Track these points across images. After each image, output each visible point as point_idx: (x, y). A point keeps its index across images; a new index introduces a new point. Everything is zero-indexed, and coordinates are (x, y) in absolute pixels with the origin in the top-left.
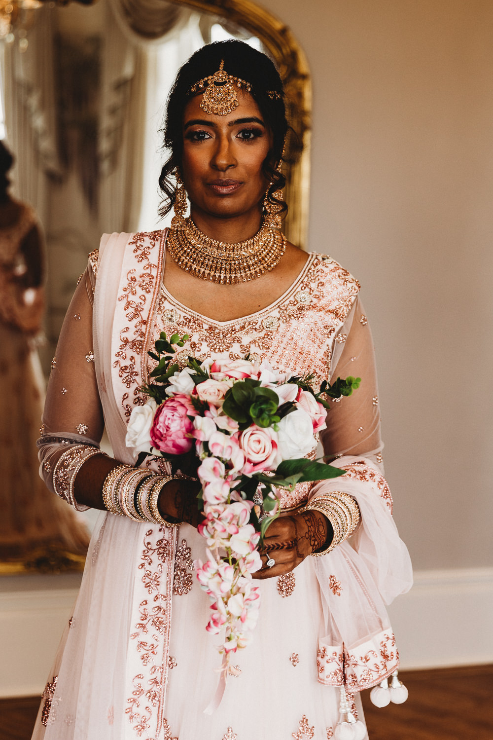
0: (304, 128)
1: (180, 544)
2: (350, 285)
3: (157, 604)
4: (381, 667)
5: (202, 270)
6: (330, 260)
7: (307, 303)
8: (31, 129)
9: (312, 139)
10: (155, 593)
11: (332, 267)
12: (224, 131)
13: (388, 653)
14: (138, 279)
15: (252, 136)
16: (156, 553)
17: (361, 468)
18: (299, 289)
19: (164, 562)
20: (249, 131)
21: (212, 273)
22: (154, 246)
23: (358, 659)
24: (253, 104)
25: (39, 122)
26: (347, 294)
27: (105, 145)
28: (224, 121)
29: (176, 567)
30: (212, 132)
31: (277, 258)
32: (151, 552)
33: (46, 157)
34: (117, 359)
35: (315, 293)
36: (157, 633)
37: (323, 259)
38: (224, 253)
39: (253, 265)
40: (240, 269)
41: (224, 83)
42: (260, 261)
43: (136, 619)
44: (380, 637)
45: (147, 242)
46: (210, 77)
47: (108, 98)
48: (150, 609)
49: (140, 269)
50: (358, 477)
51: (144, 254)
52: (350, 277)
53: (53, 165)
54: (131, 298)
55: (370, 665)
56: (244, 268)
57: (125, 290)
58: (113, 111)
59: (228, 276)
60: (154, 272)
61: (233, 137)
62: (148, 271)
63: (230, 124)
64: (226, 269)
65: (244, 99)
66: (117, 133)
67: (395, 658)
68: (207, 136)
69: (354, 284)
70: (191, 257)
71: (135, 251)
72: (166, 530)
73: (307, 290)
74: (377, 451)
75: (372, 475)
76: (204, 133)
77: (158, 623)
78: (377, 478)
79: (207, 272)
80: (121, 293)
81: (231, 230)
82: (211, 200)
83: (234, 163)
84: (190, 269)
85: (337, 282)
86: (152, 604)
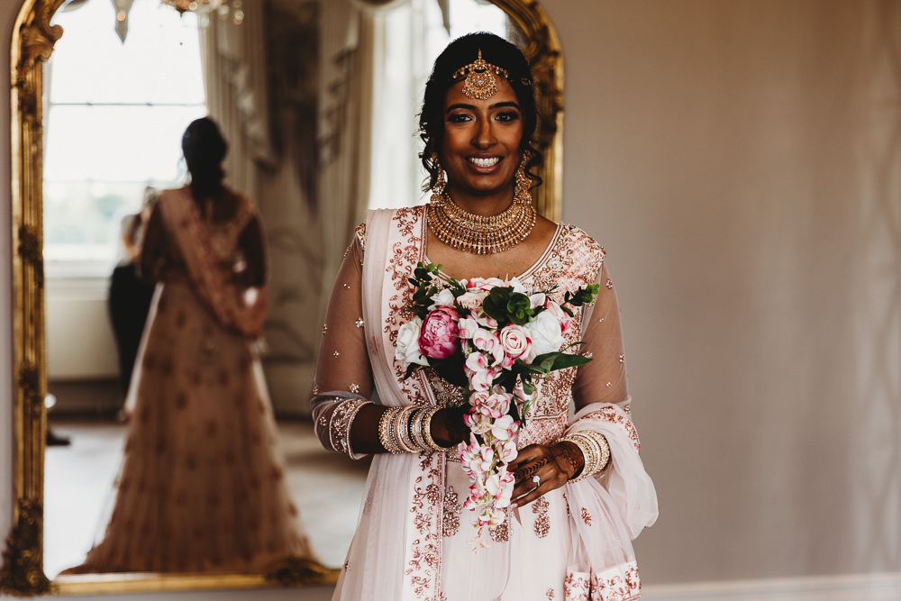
0: (557, 108)
1: (448, 491)
2: (596, 252)
3: (429, 542)
4: (625, 592)
5: (461, 242)
6: (577, 229)
7: (559, 269)
8: (237, 109)
9: (564, 119)
10: (426, 533)
11: (579, 235)
12: (485, 114)
13: (632, 582)
14: (403, 251)
15: (509, 118)
16: (426, 497)
17: (610, 412)
18: (550, 257)
19: (434, 505)
20: (506, 114)
21: (470, 245)
22: (416, 221)
23: (605, 582)
24: (511, 90)
25: (247, 102)
26: (594, 260)
27: (325, 129)
28: (484, 105)
29: (445, 510)
30: (473, 115)
31: (528, 229)
32: (421, 497)
33: (256, 142)
34: (388, 324)
35: (565, 260)
36: (429, 568)
37: (571, 229)
38: (480, 226)
39: (507, 236)
40: (495, 240)
41: (484, 70)
42: (513, 232)
43: (410, 556)
44: (626, 567)
45: (410, 217)
46: (470, 65)
47: (329, 74)
48: (422, 548)
49: (404, 242)
50: (607, 419)
51: (407, 228)
52: (596, 244)
53: (263, 153)
54: (398, 269)
55: (616, 588)
56: (499, 239)
57: (392, 261)
58: (334, 89)
59: (485, 246)
60: (418, 245)
61: (493, 120)
62: (412, 244)
63: (491, 107)
64: (482, 241)
65: (502, 85)
66: (339, 113)
67: (638, 587)
68: (467, 119)
69: (600, 251)
70: (450, 231)
71: (400, 226)
72: (435, 476)
73: (558, 257)
74: (625, 403)
75: (620, 418)
76: (465, 116)
77: (429, 560)
78: (625, 420)
79: (465, 244)
80: (388, 264)
81: (487, 206)
82: (471, 179)
83: (495, 142)
84: (450, 242)
85: (584, 249)
86: (424, 543)
